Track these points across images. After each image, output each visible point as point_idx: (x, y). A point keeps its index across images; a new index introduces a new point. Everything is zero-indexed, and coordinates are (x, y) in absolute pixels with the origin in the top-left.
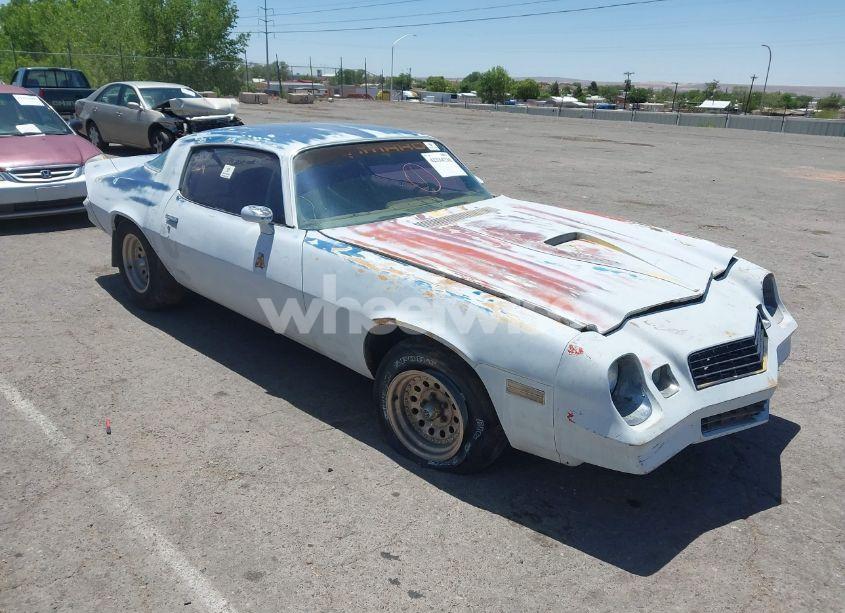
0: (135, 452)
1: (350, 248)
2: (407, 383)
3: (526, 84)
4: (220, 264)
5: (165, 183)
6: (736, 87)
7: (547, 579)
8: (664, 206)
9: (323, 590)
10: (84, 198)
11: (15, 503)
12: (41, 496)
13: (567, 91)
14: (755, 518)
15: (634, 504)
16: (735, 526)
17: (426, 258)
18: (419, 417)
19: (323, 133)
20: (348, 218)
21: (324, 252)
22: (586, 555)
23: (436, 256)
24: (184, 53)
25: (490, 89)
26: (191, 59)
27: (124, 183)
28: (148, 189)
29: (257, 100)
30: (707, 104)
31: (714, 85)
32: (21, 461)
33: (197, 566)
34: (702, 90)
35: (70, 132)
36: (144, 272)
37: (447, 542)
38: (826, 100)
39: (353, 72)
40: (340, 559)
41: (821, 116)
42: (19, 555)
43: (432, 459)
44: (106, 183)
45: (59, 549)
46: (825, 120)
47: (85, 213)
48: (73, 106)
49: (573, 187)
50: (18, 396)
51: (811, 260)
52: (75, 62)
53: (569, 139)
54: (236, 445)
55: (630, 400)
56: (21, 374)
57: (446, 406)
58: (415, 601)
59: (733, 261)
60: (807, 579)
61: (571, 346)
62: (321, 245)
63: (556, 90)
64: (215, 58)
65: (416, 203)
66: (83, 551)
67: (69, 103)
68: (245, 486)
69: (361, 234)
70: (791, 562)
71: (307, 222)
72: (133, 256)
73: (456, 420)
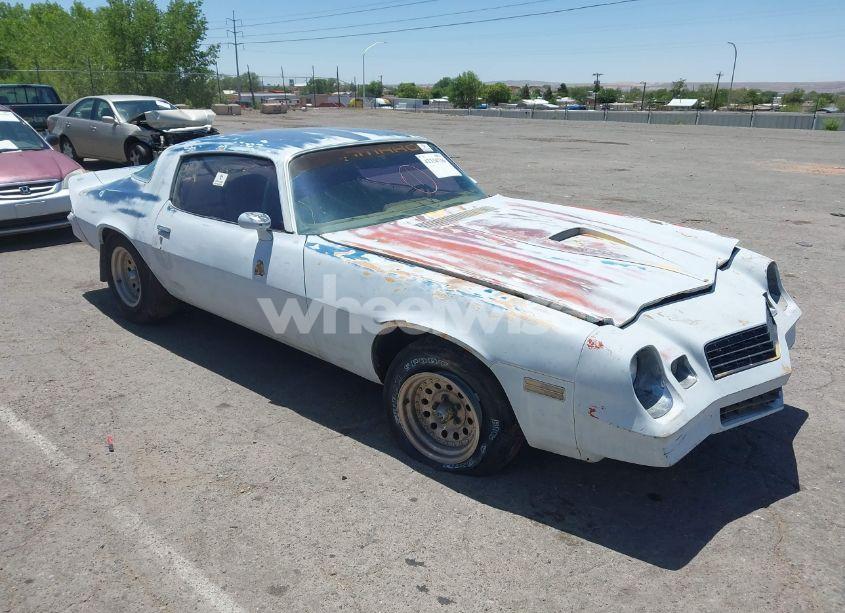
0: (141, 469)
1: (354, 252)
2: (418, 387)
3: (497, 88)
4: (217, 273)
5: (155, 194)
6: (702, 85)
7: (576, 578)
8: (645, 202)
9: (350, 601)
10: (68, 213)
11: (20, 527)
12: (47, 519)
13: (538, 93)
14: (776, 505)
15: (654, 497)
16: (757, 516)
17: (432, 258)
18: (431, 420)
19: (317, 137)
20: (346, 222)
21: (326, 257)
22: (614, 552)
23: (441, 256)
24: (154, 66)
25: (462, 94)
26: (161, 71)
27: (111, 195)
28: (137, 200)
29: (230, 112)
30: (675, 102)
31: (681, 84)
32: (22, 484)
33: (217, 583)
34: (669, 89)
35: (47, 147)
36: (134, 285)
37: (471, 545)
38: (790, 95)
39: (324, 81)
40: (364, 568)
41: (786, 110)
42: (29, 581)
43: (448, 462)
44: (91, 196)
45: (70, 572)
46: (791, 114)
47: (70, 228)
48: (45, 122)
49: (553, 187)
50: (13, 417)
51: (796, 249)
52: (44, 78)
53: (545, 140)
54: (245, 457)
55: (651, 392)
56: (15, 395)
57: (459, 407)
58: (445, 607)
59: (735, 251)
60: (836, 565)
61: (590, 341)
62: (323, 250)
63: (526, 93)
64: (186, 71)
65: (411, 205)
66: (96, 573)
67: (41, 120)
68: (258, 499)
69: (363, 237)
70: (817, 549)
71: (307, 228)
72: (123, 269)
73: (470, 421)
